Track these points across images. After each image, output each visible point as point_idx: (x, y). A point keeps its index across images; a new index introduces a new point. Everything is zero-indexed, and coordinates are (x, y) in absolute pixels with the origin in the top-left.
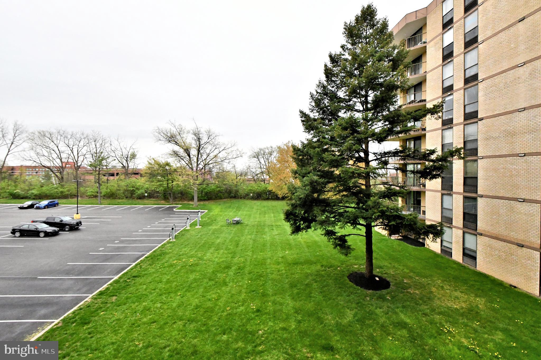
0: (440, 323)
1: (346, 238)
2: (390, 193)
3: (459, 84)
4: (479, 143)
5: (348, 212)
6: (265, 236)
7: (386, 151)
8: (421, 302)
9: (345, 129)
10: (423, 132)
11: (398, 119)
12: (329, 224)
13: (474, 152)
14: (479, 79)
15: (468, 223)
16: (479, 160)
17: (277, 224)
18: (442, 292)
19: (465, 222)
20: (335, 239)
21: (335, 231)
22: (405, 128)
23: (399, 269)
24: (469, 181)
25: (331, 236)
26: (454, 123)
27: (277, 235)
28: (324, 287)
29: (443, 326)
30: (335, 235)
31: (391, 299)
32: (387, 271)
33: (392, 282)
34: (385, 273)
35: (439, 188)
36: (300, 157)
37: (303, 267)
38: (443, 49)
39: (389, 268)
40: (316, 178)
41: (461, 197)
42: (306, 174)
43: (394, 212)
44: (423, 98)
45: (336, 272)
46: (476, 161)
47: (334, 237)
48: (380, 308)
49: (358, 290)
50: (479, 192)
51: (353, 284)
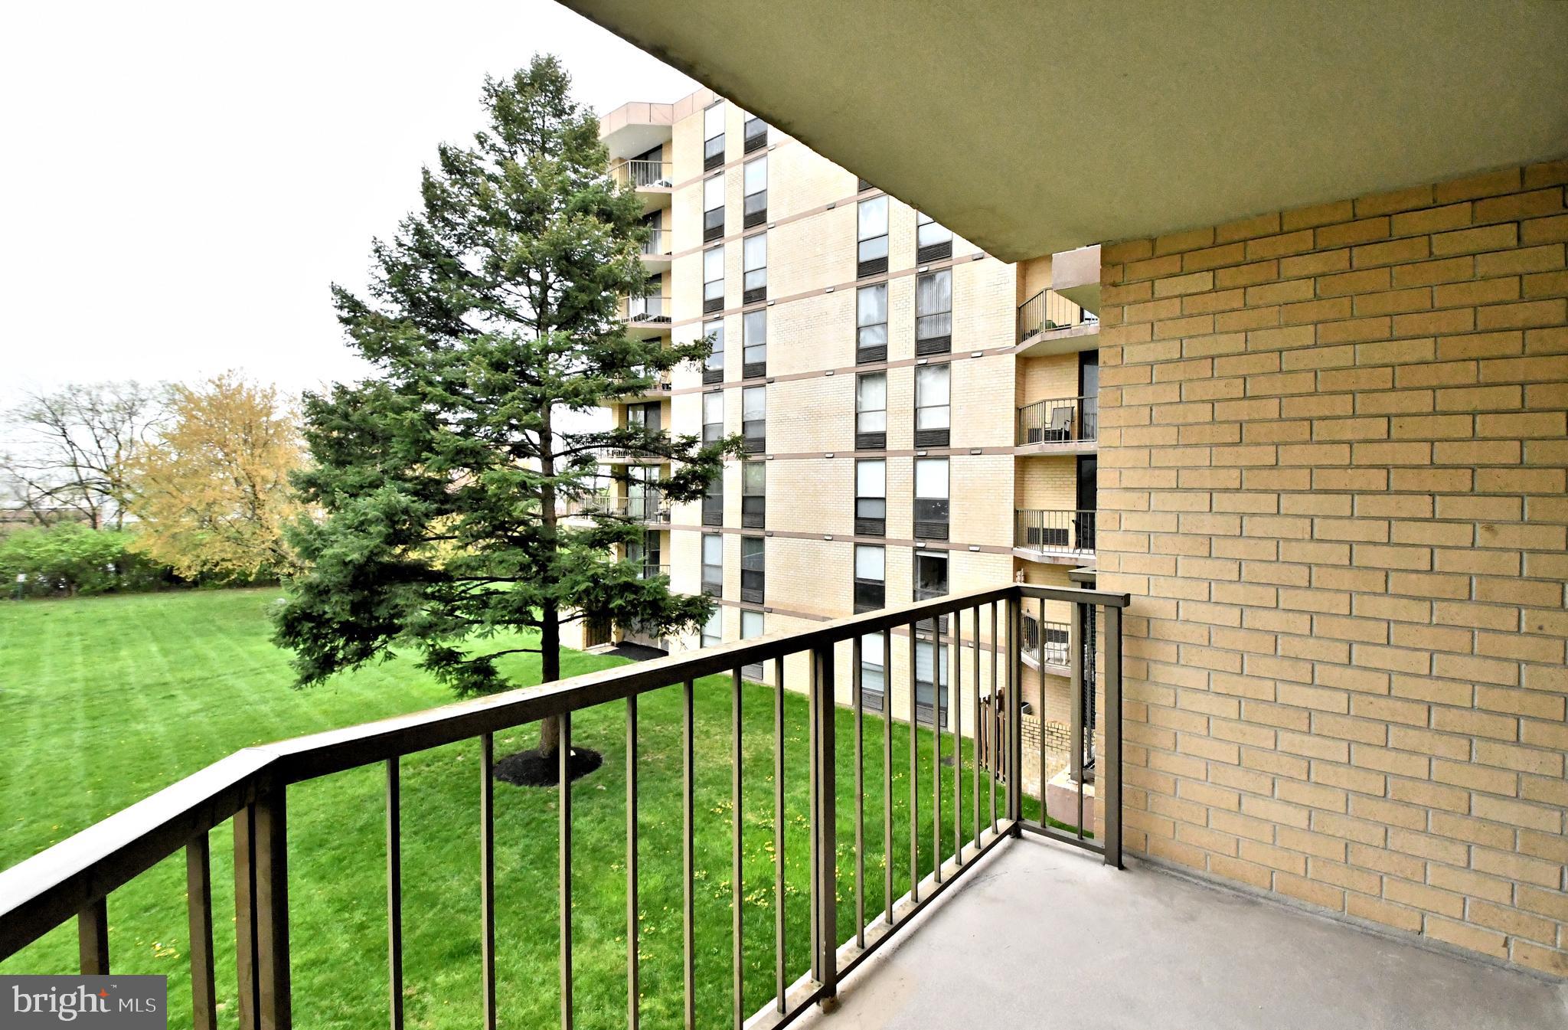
0: (710, 800)
1: (494, 662)
2: (606, 533)
3: (734, 301)
4: (768, 426)
5: (496, 592)
6: (140, 727)
7: (595, 432)
8: (669, 773)
9: (499, 366)
10: (666, 394)
11: (624, 358)
12: (444, 631)
13: (760, 445)
14: (768, 299)
15: (751, 592)
16: (768, 463)
17: (188, 675)
18: (707, 741)
19: (745, 591)
20: (461, 671)
21: (457, 650)
22: (632, 382)
23: (618, 718)
24: (750, 504)
25: (448, 664)
26: (726, 380)
27: (201, 710)
28: (423, 817)
29: (715, 805)
30: (458, 662)
31: (607, 787)
32: (590, 732)
33: (605, 751)
34: (587, 737)
35: (698, 522)
36: (335, 434)
37: (339, 784)
38: (705, 213)
39: (596, 723)
40: (404, 499)
41: (738, 538)
42: (362, 487)
43: (620, 577)
44: (665, 314)
45: (453, 769)
46: (763, 463)
47: (456, 666)
48: (586, 815)
49: (524, 793)
50: (768, 528)
51: (508, 784)
